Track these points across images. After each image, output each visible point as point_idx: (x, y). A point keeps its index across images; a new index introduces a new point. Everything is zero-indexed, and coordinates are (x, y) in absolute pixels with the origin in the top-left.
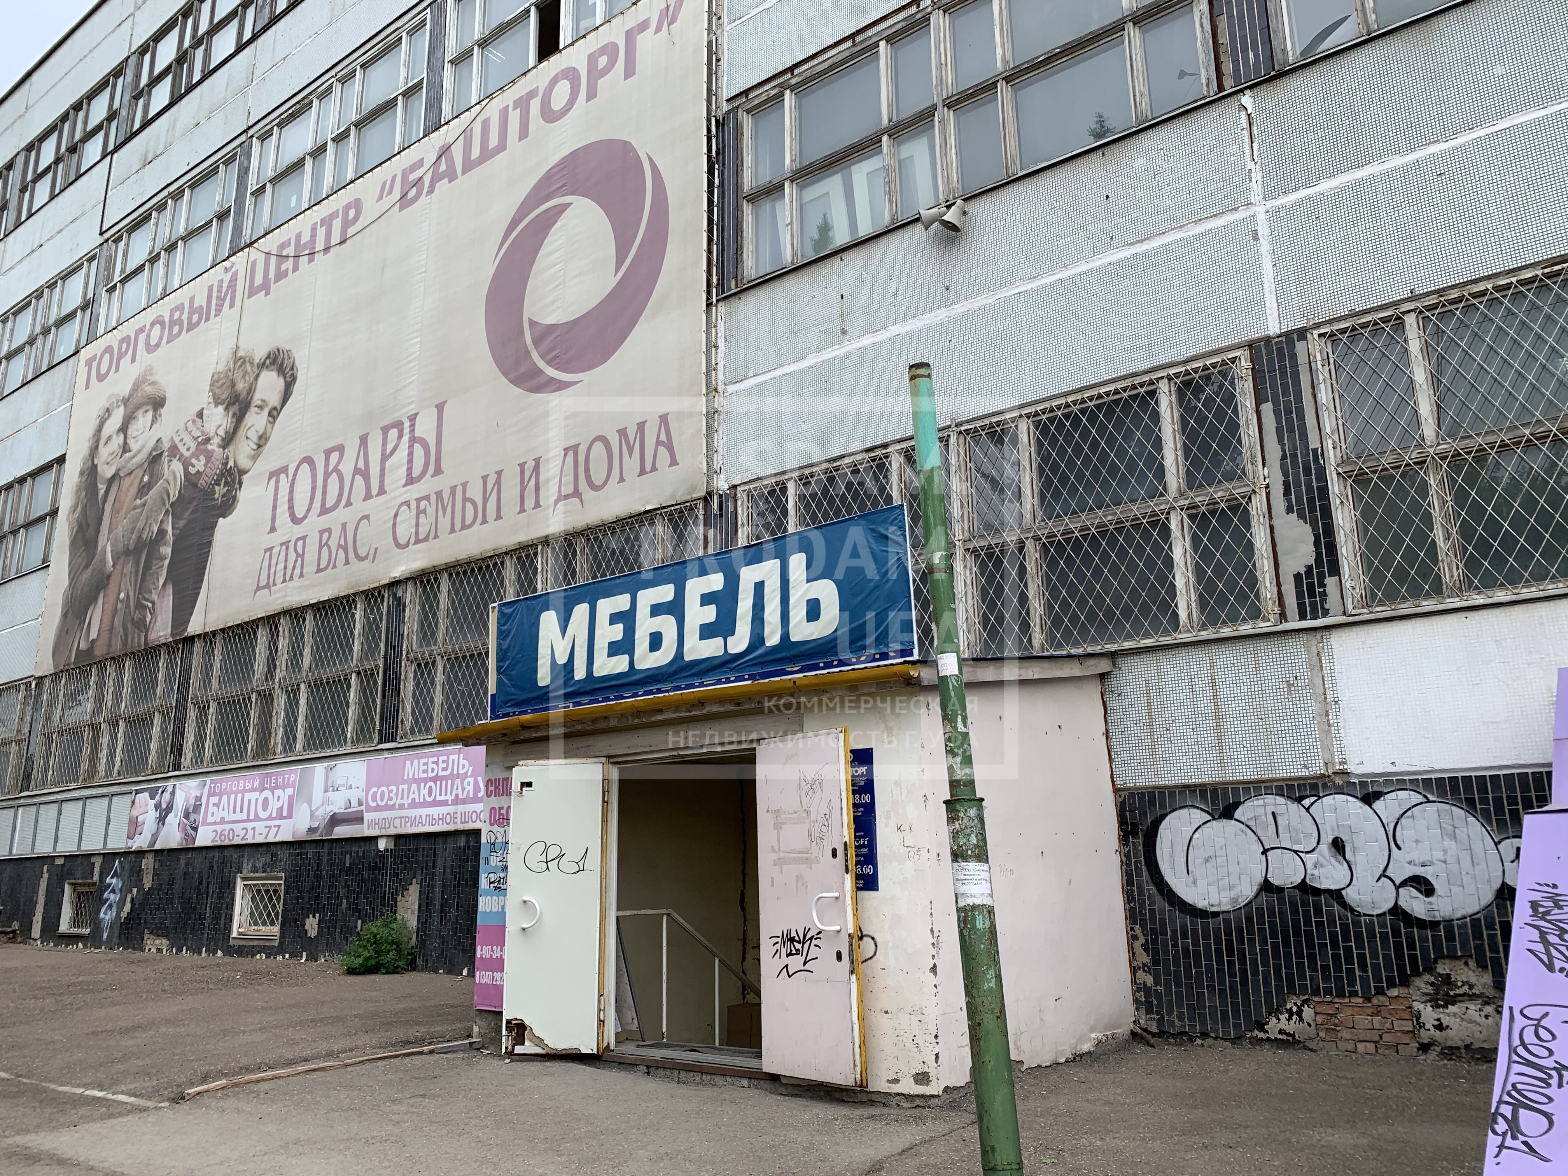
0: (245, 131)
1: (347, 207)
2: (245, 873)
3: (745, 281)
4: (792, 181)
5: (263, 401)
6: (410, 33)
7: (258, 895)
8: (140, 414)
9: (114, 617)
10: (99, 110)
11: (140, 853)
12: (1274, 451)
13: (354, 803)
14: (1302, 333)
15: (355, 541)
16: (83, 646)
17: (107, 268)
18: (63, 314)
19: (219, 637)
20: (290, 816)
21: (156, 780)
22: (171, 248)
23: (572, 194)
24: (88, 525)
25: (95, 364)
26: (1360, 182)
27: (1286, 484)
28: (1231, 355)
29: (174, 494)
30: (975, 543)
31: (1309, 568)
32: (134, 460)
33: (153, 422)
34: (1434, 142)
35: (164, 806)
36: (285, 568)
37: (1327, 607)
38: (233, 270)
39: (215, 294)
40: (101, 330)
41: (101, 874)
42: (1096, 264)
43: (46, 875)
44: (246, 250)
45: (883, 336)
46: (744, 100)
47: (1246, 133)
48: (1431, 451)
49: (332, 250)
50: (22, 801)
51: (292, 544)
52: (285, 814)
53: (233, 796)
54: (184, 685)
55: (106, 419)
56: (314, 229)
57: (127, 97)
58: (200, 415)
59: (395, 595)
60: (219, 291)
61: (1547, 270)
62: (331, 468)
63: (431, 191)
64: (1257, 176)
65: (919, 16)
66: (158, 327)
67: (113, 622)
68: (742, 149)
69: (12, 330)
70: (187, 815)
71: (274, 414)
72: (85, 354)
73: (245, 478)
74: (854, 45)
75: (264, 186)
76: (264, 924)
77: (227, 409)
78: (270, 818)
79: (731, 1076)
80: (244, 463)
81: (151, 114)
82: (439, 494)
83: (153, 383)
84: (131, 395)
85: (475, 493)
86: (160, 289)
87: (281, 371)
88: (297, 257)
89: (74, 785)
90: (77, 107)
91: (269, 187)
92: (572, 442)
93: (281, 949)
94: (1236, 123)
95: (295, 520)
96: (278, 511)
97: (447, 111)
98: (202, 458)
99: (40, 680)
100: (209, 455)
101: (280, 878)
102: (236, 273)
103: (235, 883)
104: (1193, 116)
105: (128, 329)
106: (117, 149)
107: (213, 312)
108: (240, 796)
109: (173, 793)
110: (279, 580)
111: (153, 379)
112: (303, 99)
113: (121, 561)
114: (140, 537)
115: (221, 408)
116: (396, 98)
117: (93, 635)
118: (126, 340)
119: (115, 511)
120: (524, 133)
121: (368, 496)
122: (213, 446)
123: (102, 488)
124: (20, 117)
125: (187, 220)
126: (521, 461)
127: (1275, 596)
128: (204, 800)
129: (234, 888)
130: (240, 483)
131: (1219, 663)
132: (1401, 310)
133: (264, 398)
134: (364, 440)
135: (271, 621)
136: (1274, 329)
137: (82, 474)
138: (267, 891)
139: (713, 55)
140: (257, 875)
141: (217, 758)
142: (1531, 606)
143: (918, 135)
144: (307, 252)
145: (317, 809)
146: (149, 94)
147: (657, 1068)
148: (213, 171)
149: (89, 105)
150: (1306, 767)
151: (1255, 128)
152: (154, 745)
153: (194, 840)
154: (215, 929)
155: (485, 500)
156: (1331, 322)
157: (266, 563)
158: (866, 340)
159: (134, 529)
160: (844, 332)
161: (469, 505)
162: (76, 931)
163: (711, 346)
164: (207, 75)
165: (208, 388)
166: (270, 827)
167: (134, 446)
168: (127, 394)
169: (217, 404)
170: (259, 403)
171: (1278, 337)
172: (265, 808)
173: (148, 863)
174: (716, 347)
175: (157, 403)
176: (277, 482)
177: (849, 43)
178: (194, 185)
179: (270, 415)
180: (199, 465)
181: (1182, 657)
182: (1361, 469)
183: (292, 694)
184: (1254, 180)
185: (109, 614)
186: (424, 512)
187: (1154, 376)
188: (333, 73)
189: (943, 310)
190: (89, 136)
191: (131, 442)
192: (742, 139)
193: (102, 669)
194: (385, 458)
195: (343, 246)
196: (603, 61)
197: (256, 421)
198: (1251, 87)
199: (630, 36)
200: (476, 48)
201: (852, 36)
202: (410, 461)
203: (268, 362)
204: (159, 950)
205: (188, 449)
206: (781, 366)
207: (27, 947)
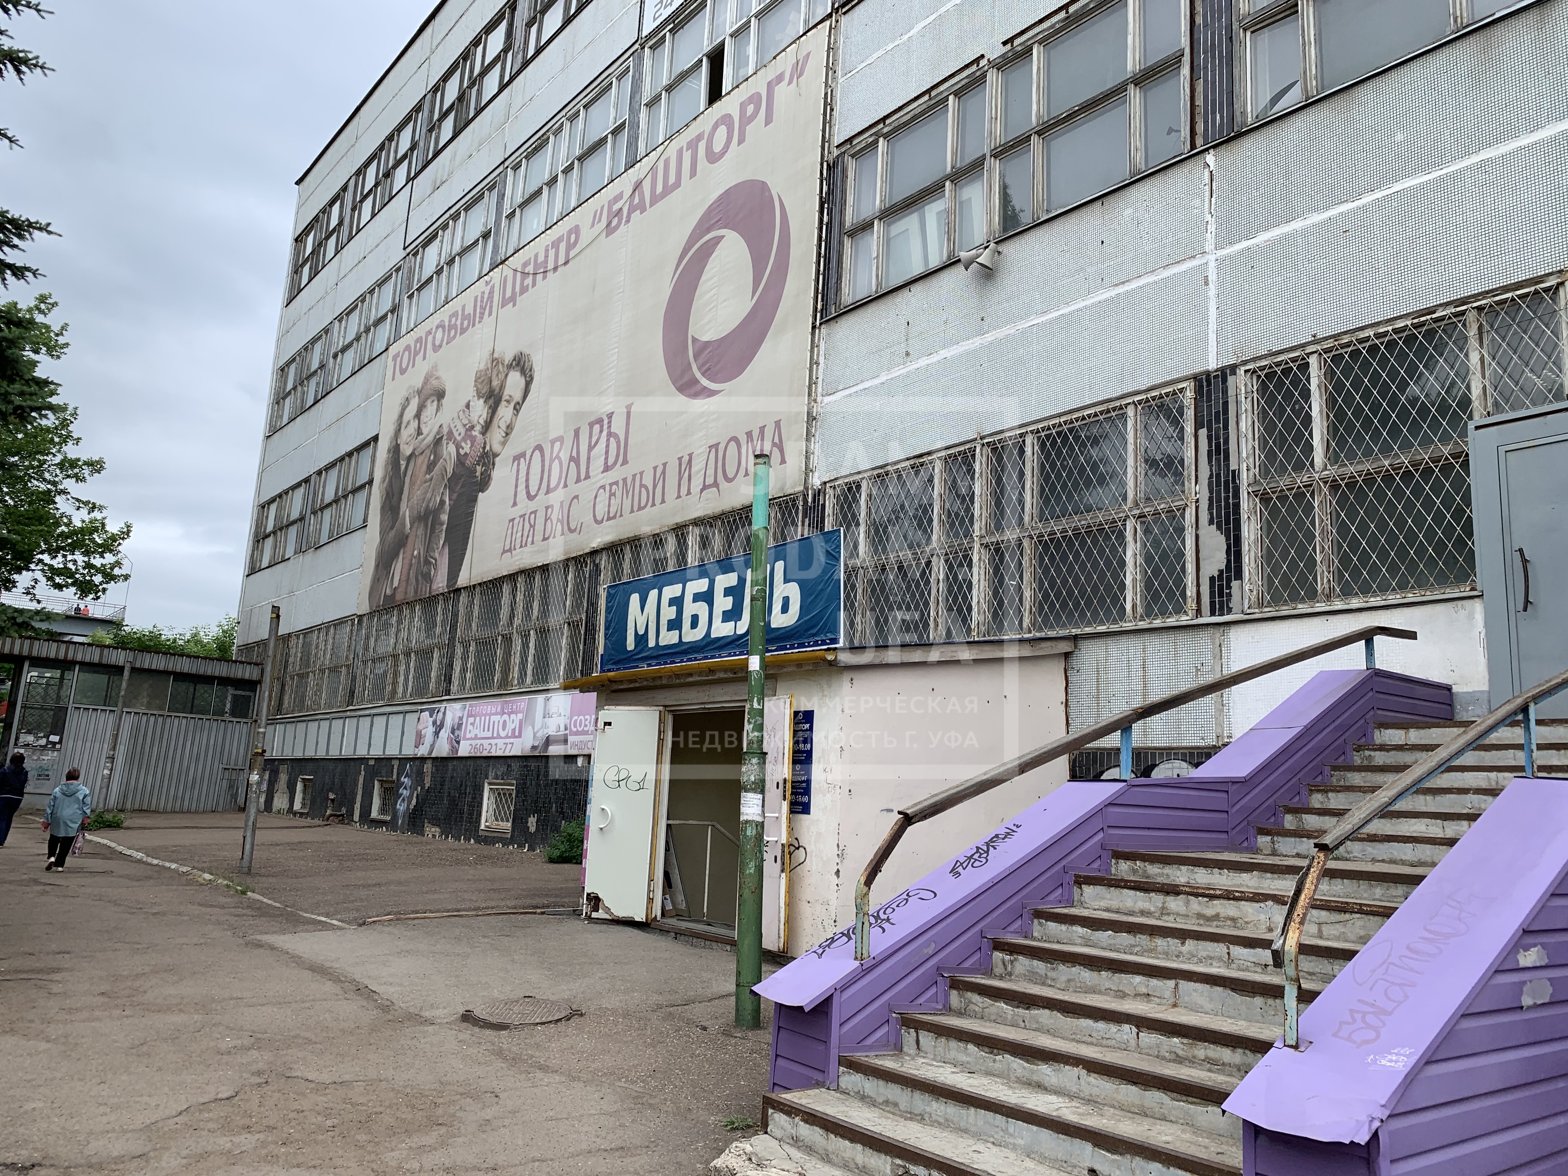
0: (503, 163)
1: (570, 233)
2: (490, 780)
3: (842, 307)
4: (880, 220)
5: (510, 396)
6: (620, 78)
7: (499, 795)
8: (429, 402)
9: (410, 570)
10: (405, 141)
11: (423, 759)
12: (1205, 471)
13: (562, 728)
14: (1233, 368)
15: (568, 517)
16: (389, 592)
17: (409, 278)
18: (379, 316)
19: (478, 589)
20: (520, 736)
21: (434, 702)
22: (451, 262)
23: (725, 228)
24: (393, 495)
25: (399, 359)
26: (1286, 236)
27: (1210, 499)
28: (1180, 386)
29: (450, 471)
30: (987, 540)
31: (1221, 572)
32: (425, 442)
33: (437, 410)
34: (1345, 201)
35: (438, 723)
36: (522, 536)
37: (1231, 606)
38: (492, 283)
39: (479, 304)
40: (404, 331)
41: (398, 774)
42: (1089, 302)
43: (363, 773)
44: (500, 267)
45: (934, 358)
46: (849, 146)
47: (1207, 188)
48: (1317, 476)
49: (559, 269)
50: (348, 713)
51: (527, 517)
52: (517, 734)
53: (483, 718)
54: (453, 628)
55: (406, 407)
56: (547, 251)
57: (424, 131)
58: (468, 406)
59: (594, 561)
60: (482, 301)
61: (1415, 321)
62: (554, 455)
63: (628, 221)
64: (1212, 228)
65: (978, 74)
66: (440, 329)
67: (409, 574)
68: (846, 190)
69: (346, 328)
70: (453, 732)
71: (517, 408)
72: (392, 350)
73: (497, 460)
74: (930, 99)
75: (514, 211)
76: (502, 820)
77: (485, 402)
78: (507, 737)
79: (722, 943)
80: (496, 448)
81: (441, 145)
82: (625, 480)
83: (437, 378)
84: (423, 387)
85: (648, 481)
86: (443, 298)
87: (523, 372)
88: (535, 274)
89: (381, 703)
90: (390, 138)
91: (518, 211)
92: (713, 442)
93: (512, 841)
94: (1201, 179)
95: (530, 497)
96: (519, 489)
97: (642, 150)
98: (469, 442)
99: (360, 617)
100: (473, 439)
101: (512, 785)
102: (493, 287)
103: (483, 787)
104: (1170, 173)
105: (420, 332)
106: (417, 175)
107: (477, 319)
108: (487, 717)
109: (444, 713)
110: (518, 546)
111: (437, 374)
112: (543, 135)
113: (416, 525)
114: (428, 506)
115: (482, 401)
116: (606, 136)
117: (396, 584)
118: (419, 340)
119: (412, 484)
120: (693, 173)
121: (578, 480)
122: (476, 433)
123: (403, 463)
124: (352, 146)
125: (463, 238)
126: (680, 456)
127: (1195, 595)
128: (464, 720)
129: (483, 791)
130: (494, 464)
131: (1150, 649)
132: (1307, 352)
133: (512, 394)
134: (577, 433)
135: (512, 577)
136: (1212, 365)
137: (389, 451)
138: (505, 794)
139: (829, 105)
140: (498, 781)
141: (476, 686)
142: (1374, 613)
143: (973, 181)
144: (542, 270)
145: (538, 731)
146: (440, 127)
147: (681, 934)
148: (480, 197)
149: (399, 136)
150: (1203, 739)
151: (1214, 184)
152: (433, 674)
153: (457, 751)
154: (470, 823)
155: (655, 487)
156: (1254, 360)
157: (510, 532)
158: (923, 362)
159: (424, 499)
160: (908, 354)
161: (643, 489)
162: (382, 817)
163: (814, 363)
164: (479, 111)
165: (473, 384)
166: (506, 744)
167: (425, 430)
168: (420, 385)
169: (479, 397)
170: (508, 398)
171: (1216, 371)
172: (504, 729)
173: (428, 767)
174: (817, 364)
175: (440, 395)
176: (519, 465)
177: (926, 97)
178: (468, 208)
179: (515, 408)
180: (466, 448)
181: (1124, 643)
182: (1265, 489)
183: (526, 637)
184: (1209, 232)
185: (406, 567)
186: (614, 494)
187: (1124, 402)
188: (563, 113)
189: (979, 337)
190: (398, 163)
191: (423, 426)
192: (846, 181)
193: (401, 611)
194: (591, 448)
195: (568, 266)
196: (750, 109)
197: (505, 412)
198: (1214, 147)
199: (770, 86)
200: (664, 92)
201: (928, 91)
202: (607, 452)
203: (514, 363)
204: (434, 836)
205: (460, 434)
206: (862, 381)
207: (351, 827)
